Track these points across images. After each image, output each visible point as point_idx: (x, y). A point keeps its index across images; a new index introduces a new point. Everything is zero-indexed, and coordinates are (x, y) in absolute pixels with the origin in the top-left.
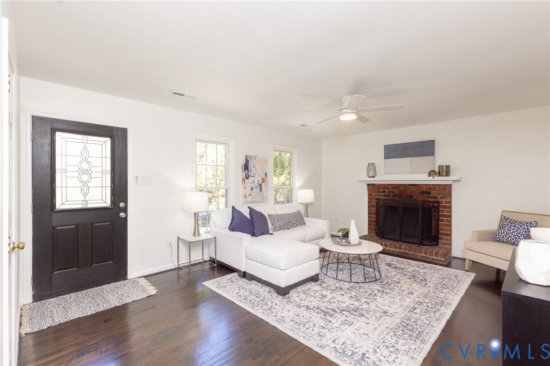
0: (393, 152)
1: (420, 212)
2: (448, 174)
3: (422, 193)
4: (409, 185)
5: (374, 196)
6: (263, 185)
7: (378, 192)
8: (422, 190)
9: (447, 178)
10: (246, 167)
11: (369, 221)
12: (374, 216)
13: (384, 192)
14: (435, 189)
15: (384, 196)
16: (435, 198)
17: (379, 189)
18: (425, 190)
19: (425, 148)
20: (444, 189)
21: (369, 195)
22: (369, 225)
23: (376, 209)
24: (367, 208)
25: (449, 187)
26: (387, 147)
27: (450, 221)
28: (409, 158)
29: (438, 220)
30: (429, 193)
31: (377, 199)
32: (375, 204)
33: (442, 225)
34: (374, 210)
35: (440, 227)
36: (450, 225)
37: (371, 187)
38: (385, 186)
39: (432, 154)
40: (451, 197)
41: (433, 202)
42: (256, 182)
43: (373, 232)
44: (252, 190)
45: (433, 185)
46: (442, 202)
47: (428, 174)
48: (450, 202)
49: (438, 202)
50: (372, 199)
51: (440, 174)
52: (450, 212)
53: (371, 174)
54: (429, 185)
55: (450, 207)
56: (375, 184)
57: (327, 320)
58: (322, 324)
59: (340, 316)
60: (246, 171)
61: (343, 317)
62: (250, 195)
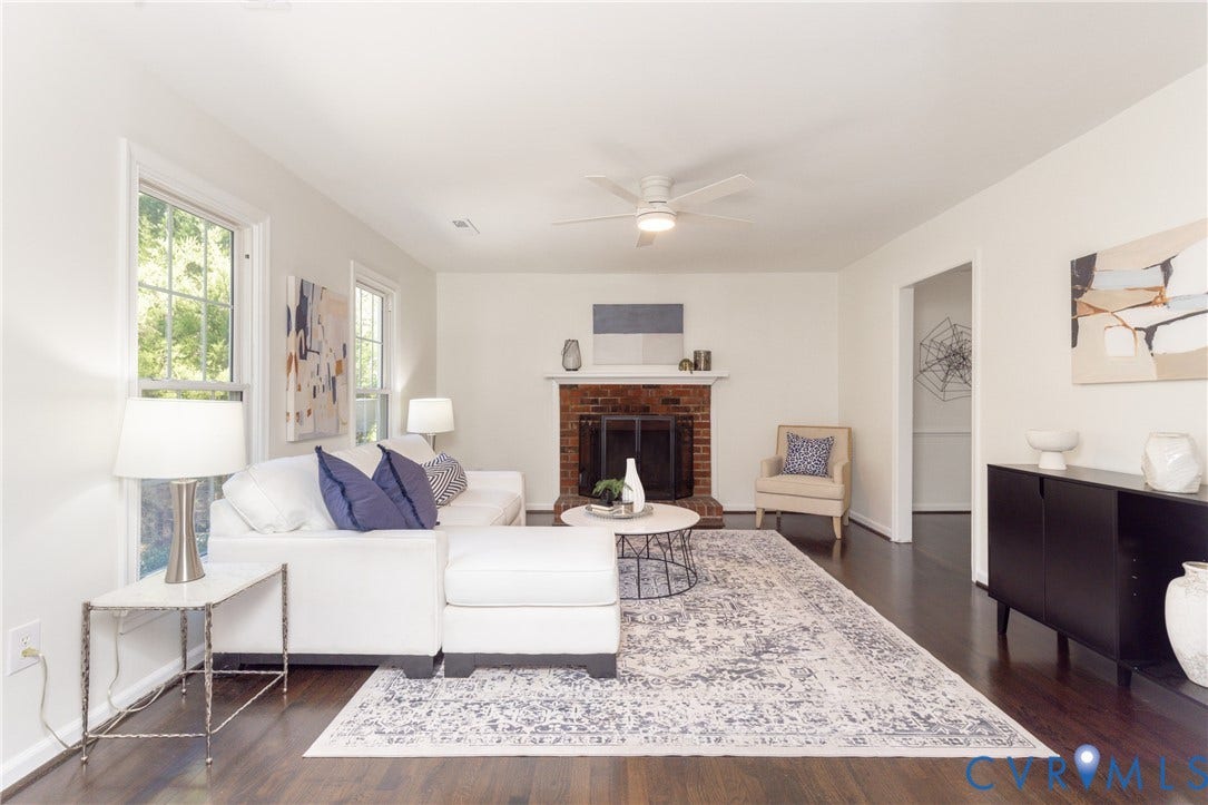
0: (611, 319)
1: (672, 436)
2: (708, 368)
3: (666, 401)
4: (644, 386)
5: (575, 410)
6: (339, 380)
7: (582, 402)
8: (667, 396)
9: (706, 374)
10: (301, 319)
11: (562, 466)
12: (573, 454)
13: (596, 401)
14: (687, 393)
15: (595, 410)
16: (686, 409)
17: (586, 395)
18: (671, 396)
19: (667, 319)
20: (701, 395)
21: (563, 409)
22: (563, 474)
23: (577, 438)
24: (558, 438)
25: (707, 388)
26: (598, 309)
27: (709, 450)
28: (641, 335)
29: (692, 450)
30: (677, 401)
31: (582, 417)
32: (575, 427)
33: (698, 458)
34: (574, 440)
35: (695, 462)
36: (709, 458)
37: (568, 392)
38: (598, 390)
39: (680, 330)
40: (709, 407)
41: (684, 418)
42: (324, 372)
43: (572, 490)
44: (315, 396)
45: (685, 386)
46: (698, 417)
47: (678, 366)
48: (708, 417)
49: (691, 417)
50: (568, 418)
51: (696, 366)
52: (709, 434)
53: (571, 363)
54: (679, 386)
55: (708, 425)
56: (576, 386)
57: (772, 685)
58: (779, 697)
59: (772, 667)
60: (302, 332)
61: (781, 667)
62: (309, 412)
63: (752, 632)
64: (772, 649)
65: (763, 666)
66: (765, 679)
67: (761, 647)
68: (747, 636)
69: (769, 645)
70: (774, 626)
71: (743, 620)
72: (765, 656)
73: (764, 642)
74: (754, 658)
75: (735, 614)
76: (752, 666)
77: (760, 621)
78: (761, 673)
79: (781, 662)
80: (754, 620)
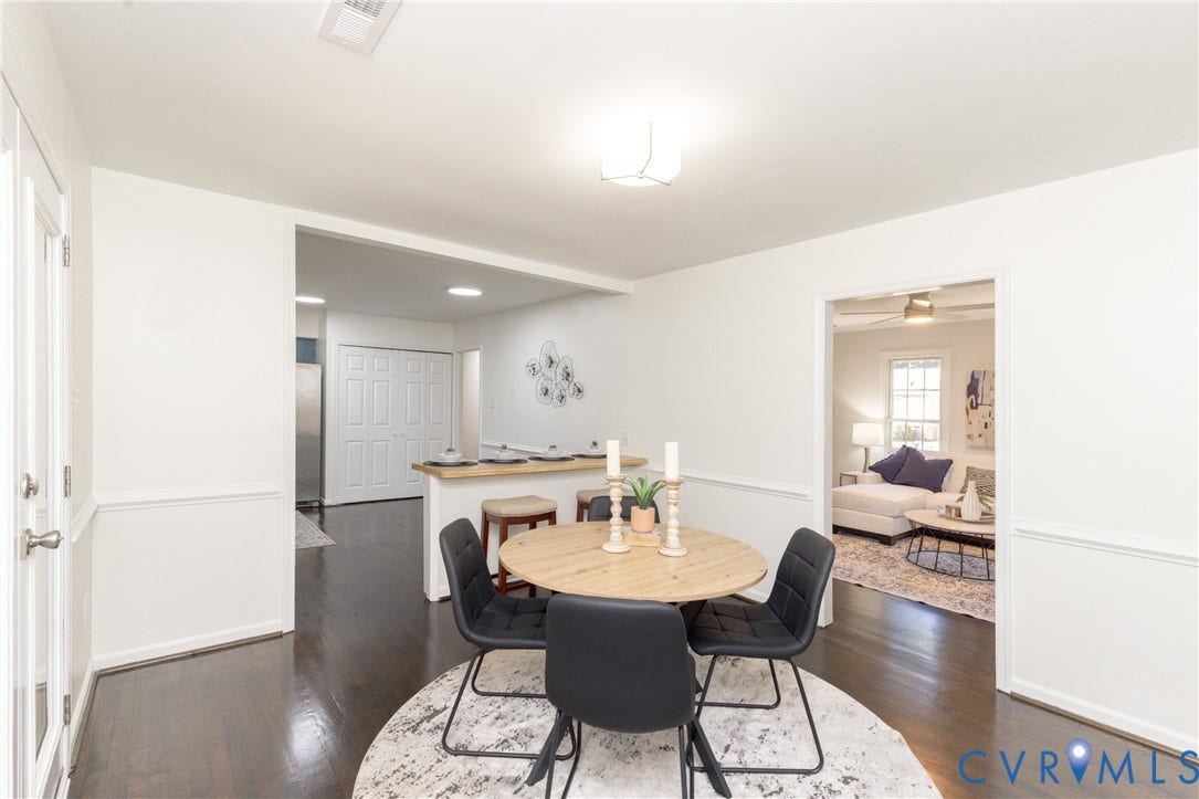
10: (972, 390)
44: (986, 427)
60: (973, 396)
62: (980, 436)
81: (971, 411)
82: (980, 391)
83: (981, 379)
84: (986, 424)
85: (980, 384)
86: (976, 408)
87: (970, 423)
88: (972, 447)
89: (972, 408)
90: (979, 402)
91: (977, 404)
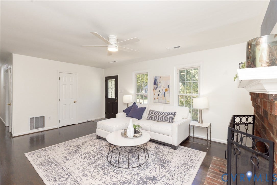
6: (166, 93)
10: (155, 83)
42: (161, 91)
44: (159, 96)
57: (72, 146)
58: (71, 145)
59: (73, 148)
60: (155, 85)
61: (72, 149)
62: (157, 98)
63: (80, 153)
64: (74, 151)
65: (75, 148)
66: (74, 146)
67: (77, 151)
68: (81, 152)
69: (76, 152)
70: (76, 157)
71: (85, 155)
72: (76, 150)
73: (77, 152)
74: (78, 148)
75: (88, 156)
76: (77, 147)
77: (80, 157)
78: (75, 147)
79: (72, 150)
80: (82, 157)
81: (155, 90)
82: (157, 84)
83: (157, 79)
84: (159, 94)
85: (157, 81)
86: (156, 89)
87: (155, 94)
88: (155, 102)
89: (155, 89)
90: (157, 87)
91: (156, 88)
